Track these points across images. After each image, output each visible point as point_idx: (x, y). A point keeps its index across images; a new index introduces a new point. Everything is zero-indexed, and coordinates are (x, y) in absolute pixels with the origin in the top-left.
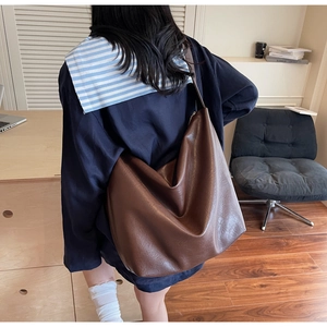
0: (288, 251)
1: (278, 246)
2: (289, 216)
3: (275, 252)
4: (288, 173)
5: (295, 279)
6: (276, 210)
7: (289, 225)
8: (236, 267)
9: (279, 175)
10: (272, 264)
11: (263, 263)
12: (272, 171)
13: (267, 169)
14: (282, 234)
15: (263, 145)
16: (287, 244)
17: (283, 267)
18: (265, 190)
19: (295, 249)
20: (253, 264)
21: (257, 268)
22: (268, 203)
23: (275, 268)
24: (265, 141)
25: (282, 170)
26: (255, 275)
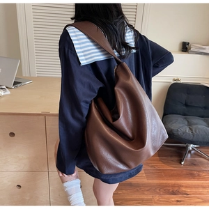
0: (198, 179)
1: (191, 176)
2: (201, 156)
3: (190, 179)
4: (200, 126)
5: (202, 199)
6: (193, 152)
7: (201, 162)
8: (161, 187)
9: (194, 127)
10: (186, 187)
11: (180, 186)
12: (190, 124)
13: (186, 123)
14: (195, 168)
15: (185, 107)
16: (199, 175)
17: (194, 190)
18: (184, 136)
19: (204, 179)
20: (174, 186)
21: (176, 189)
22: (187, 146)
23: (188, 190)
24: (186, 105)
25: (196, 124)
26: (173, 193)
